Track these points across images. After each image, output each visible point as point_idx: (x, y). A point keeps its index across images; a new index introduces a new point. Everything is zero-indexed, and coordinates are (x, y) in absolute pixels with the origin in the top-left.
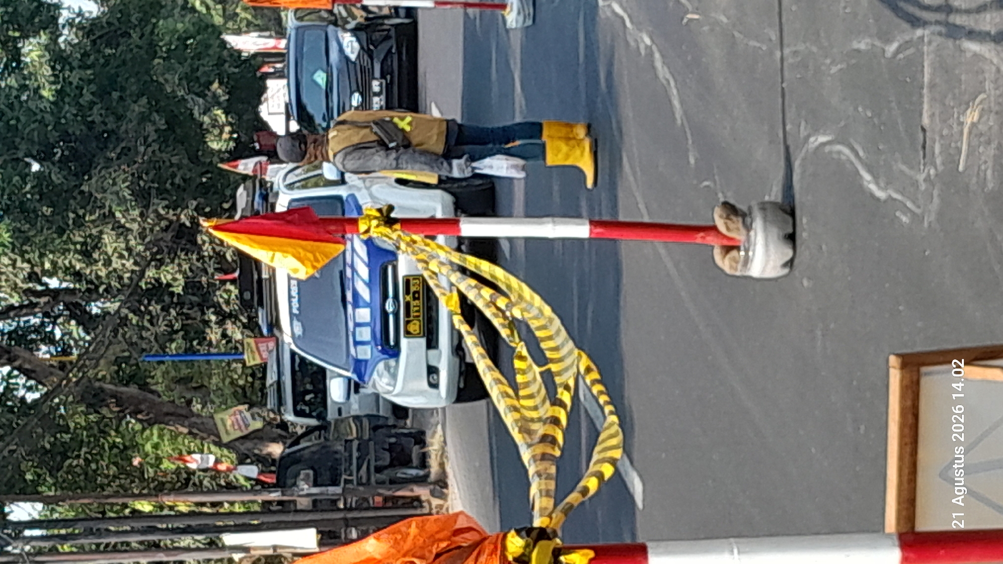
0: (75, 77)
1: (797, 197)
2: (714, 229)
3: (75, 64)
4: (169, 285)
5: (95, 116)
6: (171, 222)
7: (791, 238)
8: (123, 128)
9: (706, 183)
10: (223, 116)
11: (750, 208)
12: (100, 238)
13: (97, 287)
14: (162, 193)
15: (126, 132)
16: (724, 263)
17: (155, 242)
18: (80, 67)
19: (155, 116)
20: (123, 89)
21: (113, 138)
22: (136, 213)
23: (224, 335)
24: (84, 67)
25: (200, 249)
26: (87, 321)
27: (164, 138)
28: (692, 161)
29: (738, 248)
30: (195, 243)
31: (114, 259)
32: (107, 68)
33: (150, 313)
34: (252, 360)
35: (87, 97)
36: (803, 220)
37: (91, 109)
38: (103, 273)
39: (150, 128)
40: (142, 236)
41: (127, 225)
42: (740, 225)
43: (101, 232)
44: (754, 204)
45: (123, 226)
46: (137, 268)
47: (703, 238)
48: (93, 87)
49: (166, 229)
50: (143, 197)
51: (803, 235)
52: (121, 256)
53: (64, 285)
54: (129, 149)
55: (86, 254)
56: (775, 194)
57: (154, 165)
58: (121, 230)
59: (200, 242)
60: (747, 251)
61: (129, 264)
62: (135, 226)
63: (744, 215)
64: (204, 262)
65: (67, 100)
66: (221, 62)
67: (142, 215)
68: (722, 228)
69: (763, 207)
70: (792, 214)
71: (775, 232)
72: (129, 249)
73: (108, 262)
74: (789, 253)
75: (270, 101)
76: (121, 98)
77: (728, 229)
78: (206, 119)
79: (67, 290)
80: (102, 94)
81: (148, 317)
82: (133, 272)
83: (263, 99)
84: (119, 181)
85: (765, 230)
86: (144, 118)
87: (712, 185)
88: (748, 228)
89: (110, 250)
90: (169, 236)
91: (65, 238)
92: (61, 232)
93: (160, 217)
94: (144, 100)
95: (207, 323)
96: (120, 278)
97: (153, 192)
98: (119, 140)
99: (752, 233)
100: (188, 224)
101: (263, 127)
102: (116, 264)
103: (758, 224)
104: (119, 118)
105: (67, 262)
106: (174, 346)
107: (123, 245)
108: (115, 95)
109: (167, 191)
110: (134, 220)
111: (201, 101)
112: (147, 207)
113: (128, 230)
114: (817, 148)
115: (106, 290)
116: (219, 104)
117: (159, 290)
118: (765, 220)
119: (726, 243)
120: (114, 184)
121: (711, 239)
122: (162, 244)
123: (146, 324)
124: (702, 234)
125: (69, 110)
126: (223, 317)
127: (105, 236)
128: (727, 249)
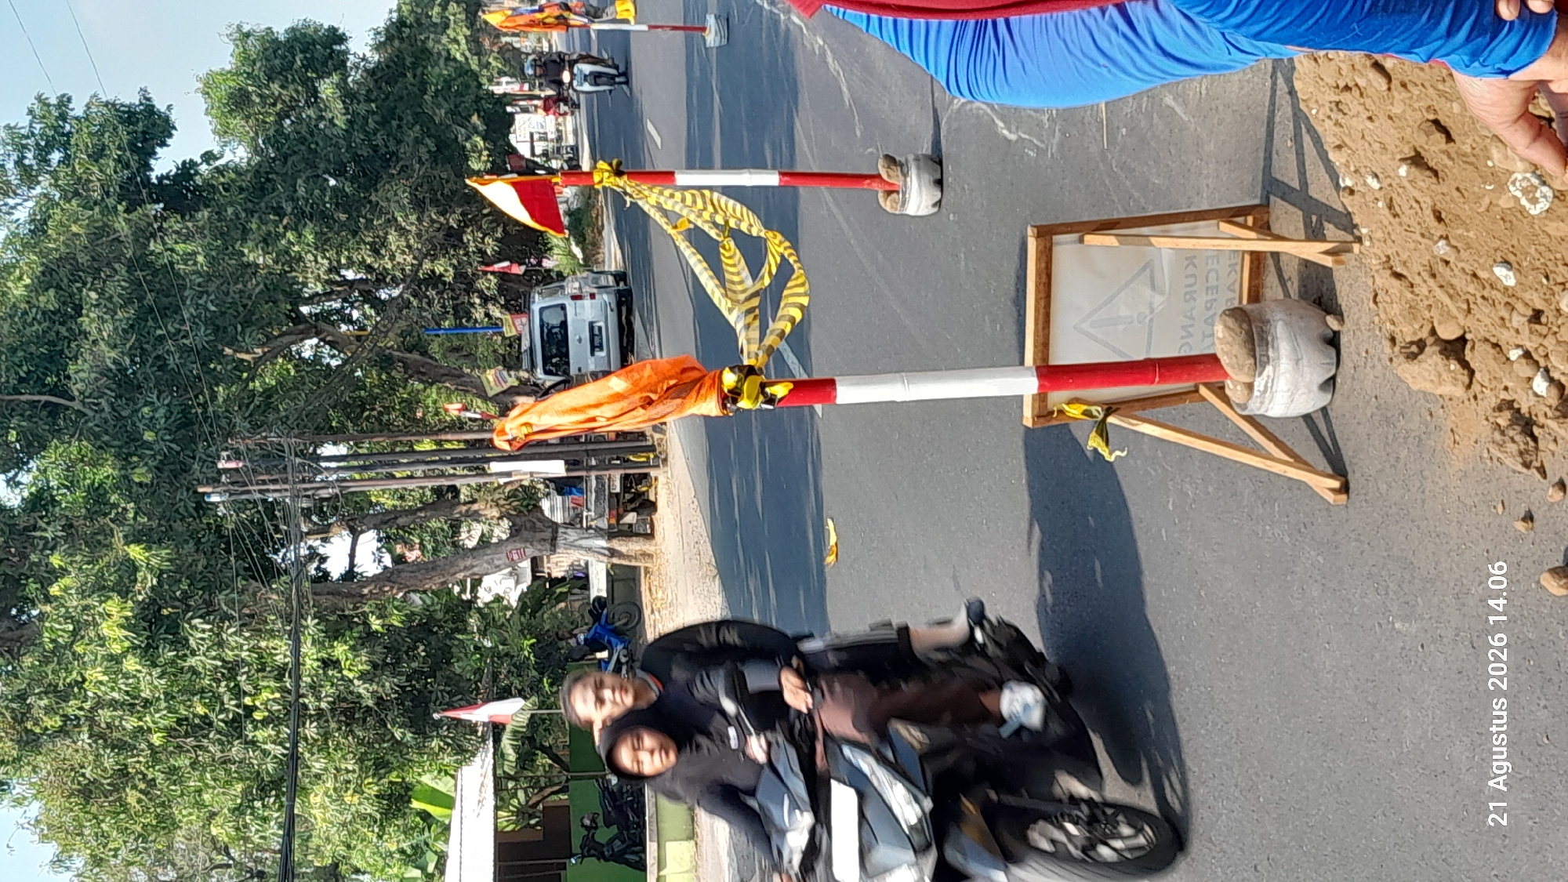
0: (362, 109)
1: (944, 150)
2: (879, 176)
3: (362, 98)
4: (441, 275)
5: (379, 140)
6: (442, 224)
7: (939, 183)
8: (402, 150)
9: (870, 150)
10: (482, 143)
11: (907, 160)
12: (385, 238)
13: (385, 278)
14: (435, 202)
15: (405, 153)
16: (887, 205)
17: (430, 240)
18: (366, 101)
19: (428, 141)
20: (400, 119)
21: (394, 158)
22: (413, 218)
23: (487, 315)
24: (369, 100)
25: (466, 247)
26: (378, 305)
27: (434, 158)
28: (858, 133)
29: (898, 192)
30: (461, 240)
31: (397, 254)
32: (388, 102)
33: (427, 297)
34: (509, 332)
35: (372, 124)
36: (948, 168)
37: (375, 134)
38: (389, 266)
39: (423, 150)
40: (419, 235)
41: (408, 228)
42: (899, 173)
43: (387, 233)
44: (911, 157)
45: (404, 229)
46: (415, 262)
47: (869, 184)
48: (377, 118)
49: (439, 230)
50: (419, 205)
51: (948, 180)
52: (403, 253)
53: (359, 276)
54: (407, 167)
55: (376, 252)
56: (926, 149)
57: (428, 179)
58: (402, 232)
59: (465, 240)
60: (904, 194)
61: (409, 259)
62: (414, 228)
63: (901, 165)
64: (469, 257)
65: (356, 127)
66: (478, 99)
67: (418, 219)
68: (885, 176)
69: (917, 159)
70: (940, 163)
71: (927, 178)
72: (409, 247)
73: (392, 257)
74: (939, 194)
75: (518, 132)
76: (399, 126)
77: (889, 176)
78: (468, 145)
79: (361, 279)
80: (384, 123)
81: (425, 300)
82: (412, 265)
83: (512, 130)
84: (400, 193)
85: (919, 176)
86: (418, 141)
87: (875, 151)
88: (905, 175)
89: (394, 248)
90: (440, 235)
91: (357, 239)
92: (355, 233)
93: (433, 221)
94: (418, 127)
95: (472, 305)
96: (403, 270)
97: (427, 201)
98: (398, 160)
99: (908, 179)
100: (455, 226)
101: (513, 151)
102: (399, 258)
103: (913, 172)
104: (399, 142)
105: (360, 257)
106: (447, 323)
107: (404, 244)
108: (394, 123)
109: (438, 200)
110: (412, 224)
111: (463, 130)
112: (423, 212)
113: (408, 231)
114: (959, 109)
115: (392, 279)
116: (478, 133)
117: (434, 279)
118: (918, 168)
119: (888, 188)
120: (396, 195)
121: (876, 186)
122: (435, 241)
123: (424, 305)
124: (868, 181)
125: (358, 136)
126: (485, 300)
127: (390, 237)
128: (889, 193)
